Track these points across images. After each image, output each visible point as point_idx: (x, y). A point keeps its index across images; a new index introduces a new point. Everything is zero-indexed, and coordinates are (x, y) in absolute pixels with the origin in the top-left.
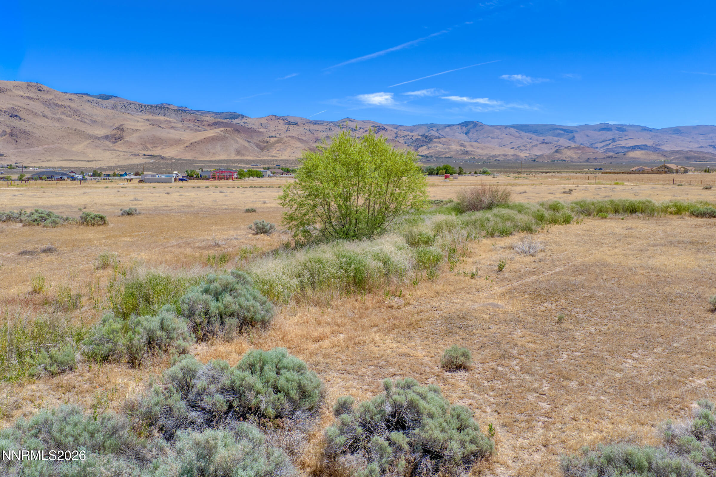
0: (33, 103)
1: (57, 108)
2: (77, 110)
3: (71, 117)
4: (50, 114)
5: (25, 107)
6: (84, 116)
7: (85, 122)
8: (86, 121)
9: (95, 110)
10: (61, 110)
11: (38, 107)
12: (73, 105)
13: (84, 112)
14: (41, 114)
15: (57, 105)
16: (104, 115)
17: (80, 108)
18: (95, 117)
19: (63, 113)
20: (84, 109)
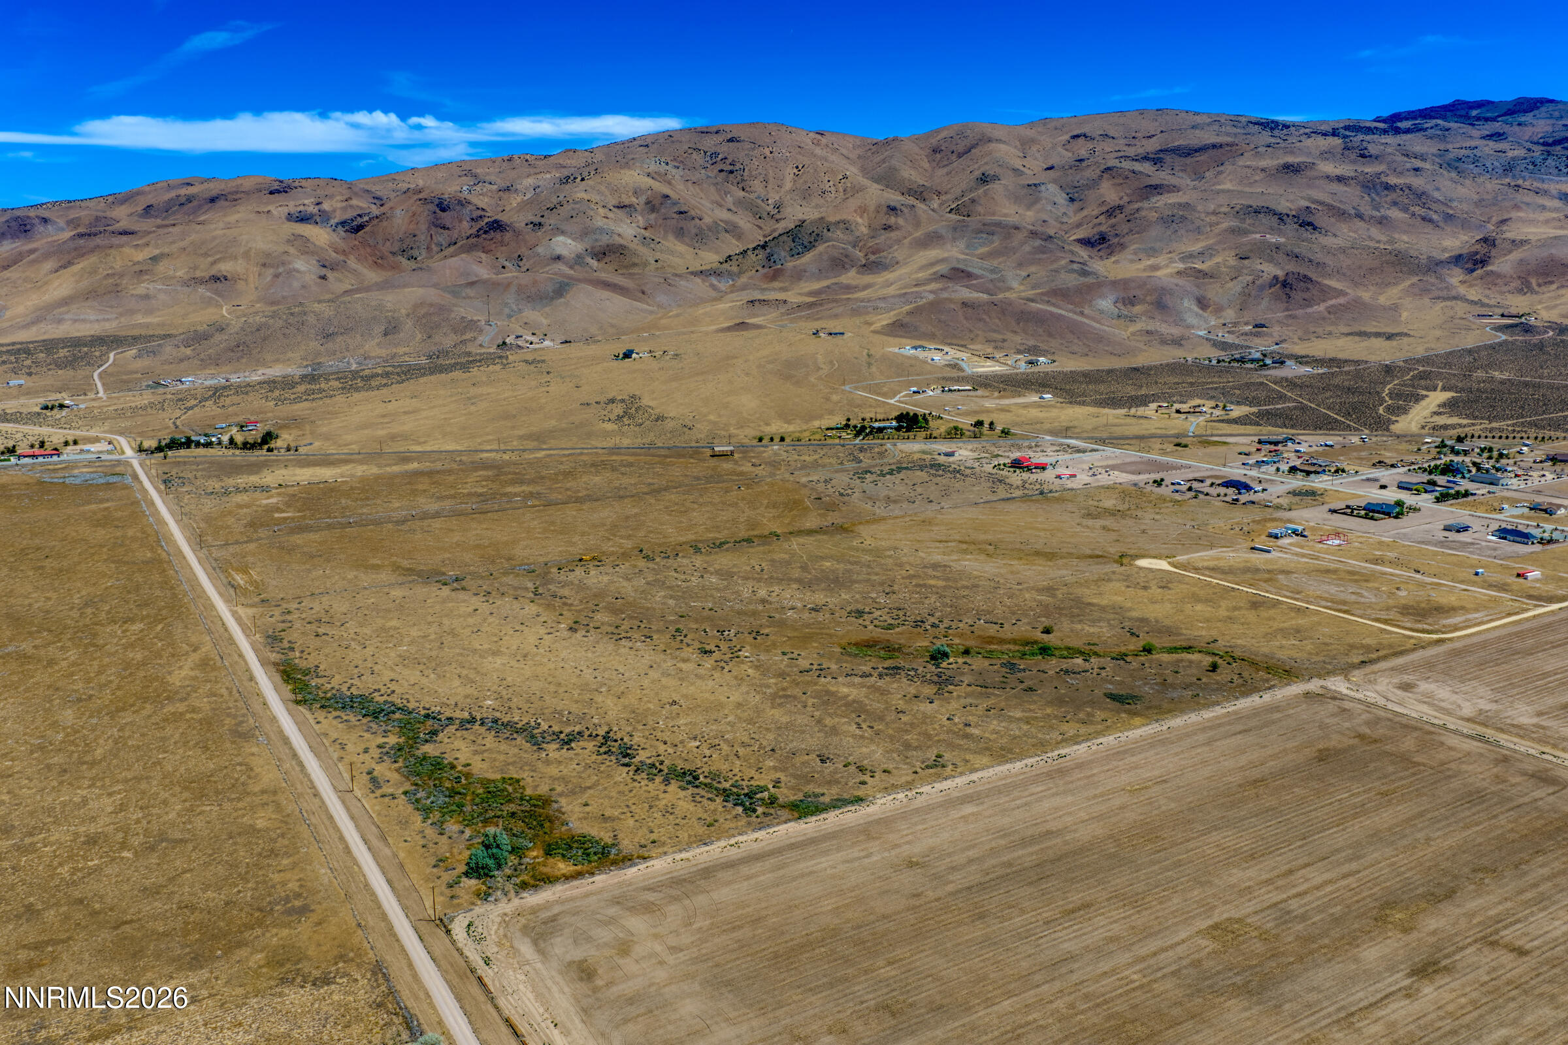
0: (1346, 189)
1: (1386, 192)
2: (1423, 193)
3: (1405, 209)
4: (1367, 210)
5: (1329, 200)
6: (1434, 206)
7: (1431, 221)
8: (1435, 217)
9: (1459, 187)
10: (1393, 196)
11: (1350, 196)
12: (1417, 182)
13: (1436, 195)
14: (1353, 212)
15: (1388, 187)
16: (1476, 197)
17: (1429, 188)
18: (1455, 204)
19: (1395, 203)
20: (1438, 189)
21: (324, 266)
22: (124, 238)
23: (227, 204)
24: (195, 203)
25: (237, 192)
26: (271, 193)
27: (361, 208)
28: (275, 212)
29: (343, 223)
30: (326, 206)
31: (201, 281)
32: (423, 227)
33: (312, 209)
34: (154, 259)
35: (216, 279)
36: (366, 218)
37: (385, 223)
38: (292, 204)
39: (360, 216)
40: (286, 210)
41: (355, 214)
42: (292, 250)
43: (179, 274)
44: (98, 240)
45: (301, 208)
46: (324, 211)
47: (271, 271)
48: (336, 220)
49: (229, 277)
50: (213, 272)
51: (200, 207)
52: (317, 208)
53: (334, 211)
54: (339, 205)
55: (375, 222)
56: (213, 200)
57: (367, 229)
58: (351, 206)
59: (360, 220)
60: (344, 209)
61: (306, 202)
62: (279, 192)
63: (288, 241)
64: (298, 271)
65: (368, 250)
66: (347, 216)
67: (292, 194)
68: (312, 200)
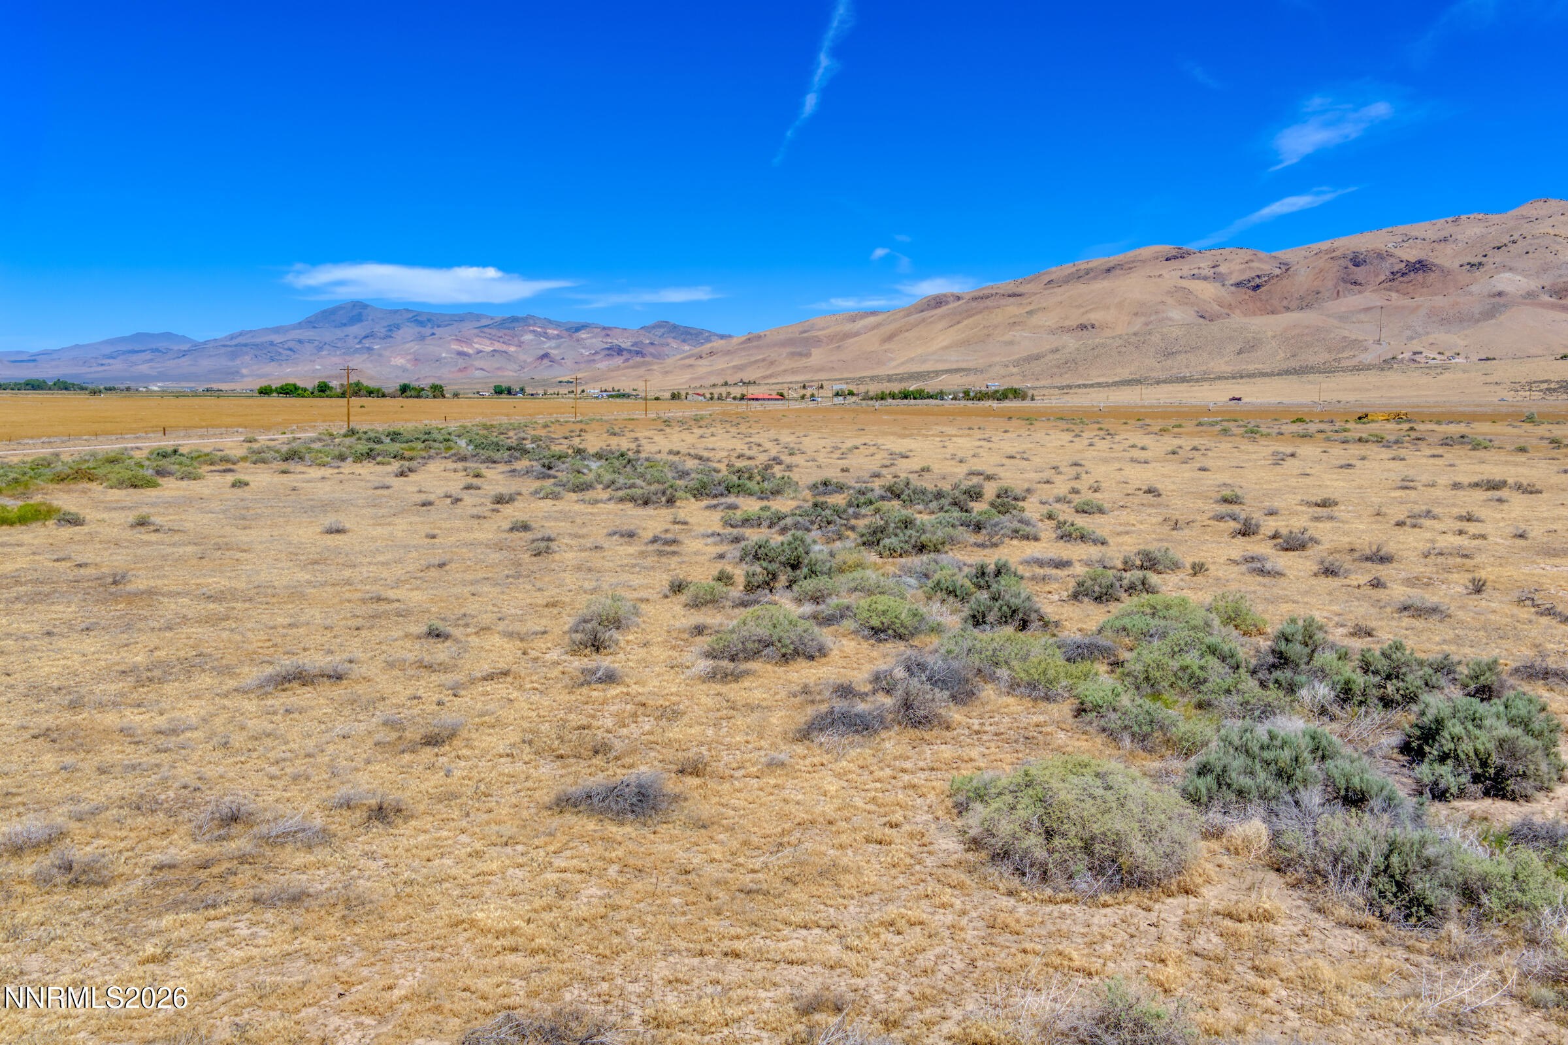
21: (1202, 317)
22: (1012, 299)
23: (1121, 272)
24: (1092, 274)
25: (1133, 262)
26: (1167, 260)
27: (1262, 270)
28: (1166, 276)
29: (1238, 285)
30: (1222, 269)
31: (1066, 329)
32: (1330, 284)
33: (1206, 272)
34: (1028, 314)
35: (1083, 327)
36: (1263, 279)
37: (1285, 282)
38: (1185, 267)
39: (1258, 276)
40: (1179, 272)
41: (1254, 275)
42: (1170, 301)
43: (1048, 324)
44: (987, 303)
45: (1195, 271)
46: (1220, 274)
47: (1142, 320)
48: (1231, 282)
49: (1096, 325)
50: (1081, 322)
51: (1095, 277)
52: (1213, 270)
53: (1231, 273)
54: (1238, 267)
55: (1276, 280)
56: (1108, 271)
57: (1263, 289)
58: (1251, 268)
59: (1258, 281)
60: (1242, 271)
61: (1202, 265)
62: (1175, 258)
63: (1168, 292)
64: (1170, 320)
65: (1259, 304)
66: (1245, 277)
67: (1189, 259)
68: (1210, 263)
